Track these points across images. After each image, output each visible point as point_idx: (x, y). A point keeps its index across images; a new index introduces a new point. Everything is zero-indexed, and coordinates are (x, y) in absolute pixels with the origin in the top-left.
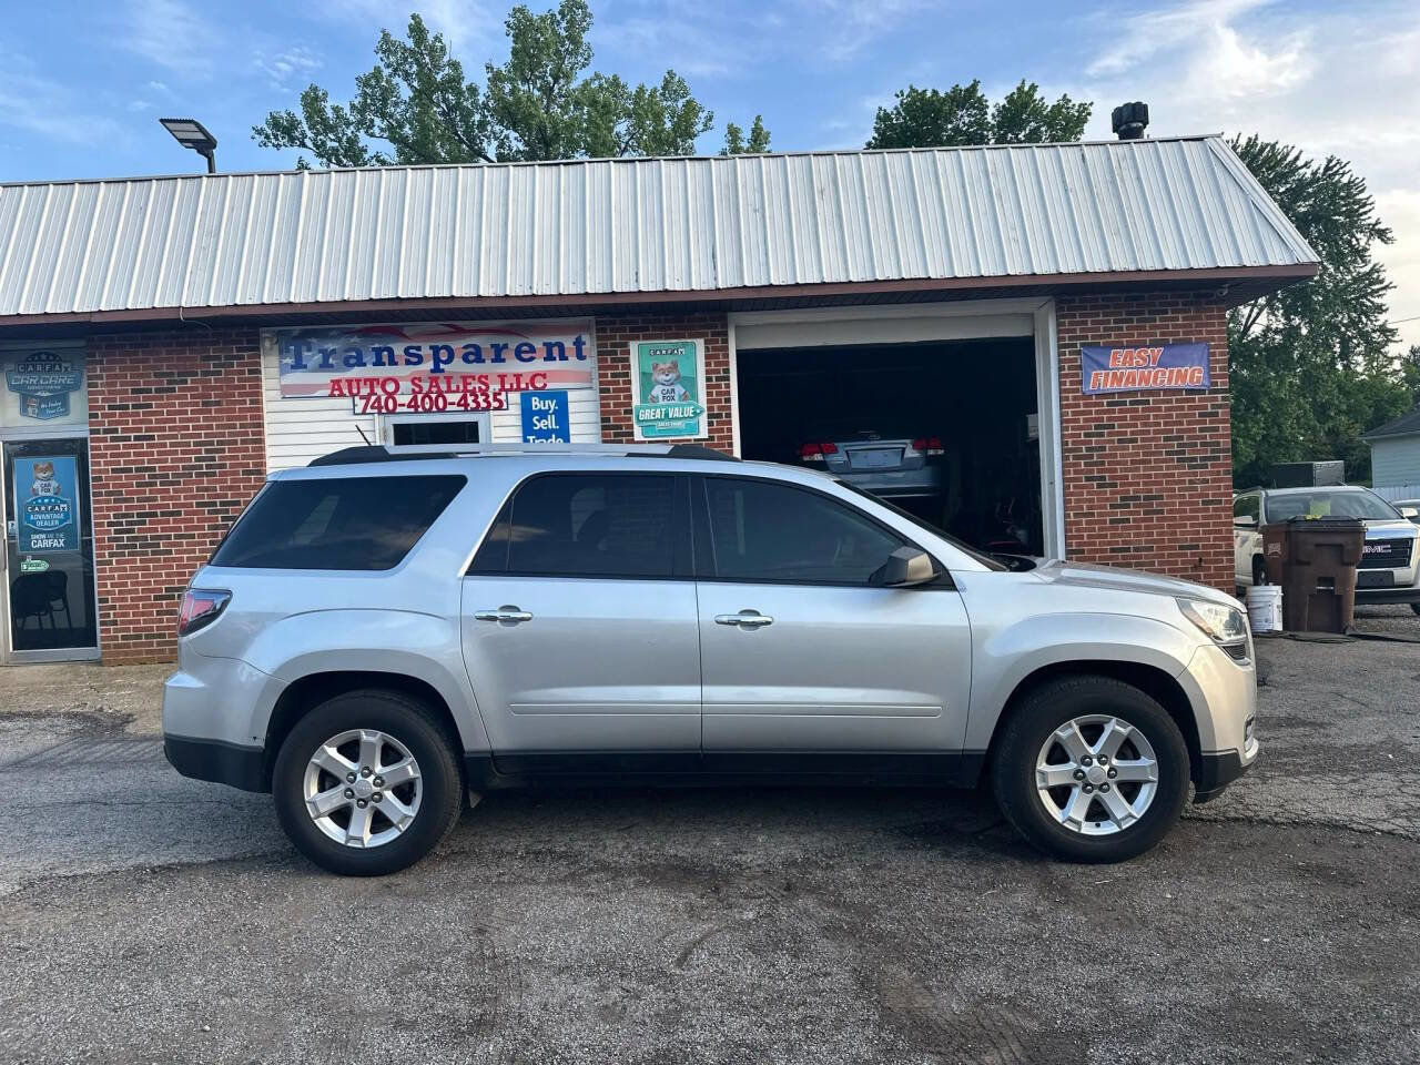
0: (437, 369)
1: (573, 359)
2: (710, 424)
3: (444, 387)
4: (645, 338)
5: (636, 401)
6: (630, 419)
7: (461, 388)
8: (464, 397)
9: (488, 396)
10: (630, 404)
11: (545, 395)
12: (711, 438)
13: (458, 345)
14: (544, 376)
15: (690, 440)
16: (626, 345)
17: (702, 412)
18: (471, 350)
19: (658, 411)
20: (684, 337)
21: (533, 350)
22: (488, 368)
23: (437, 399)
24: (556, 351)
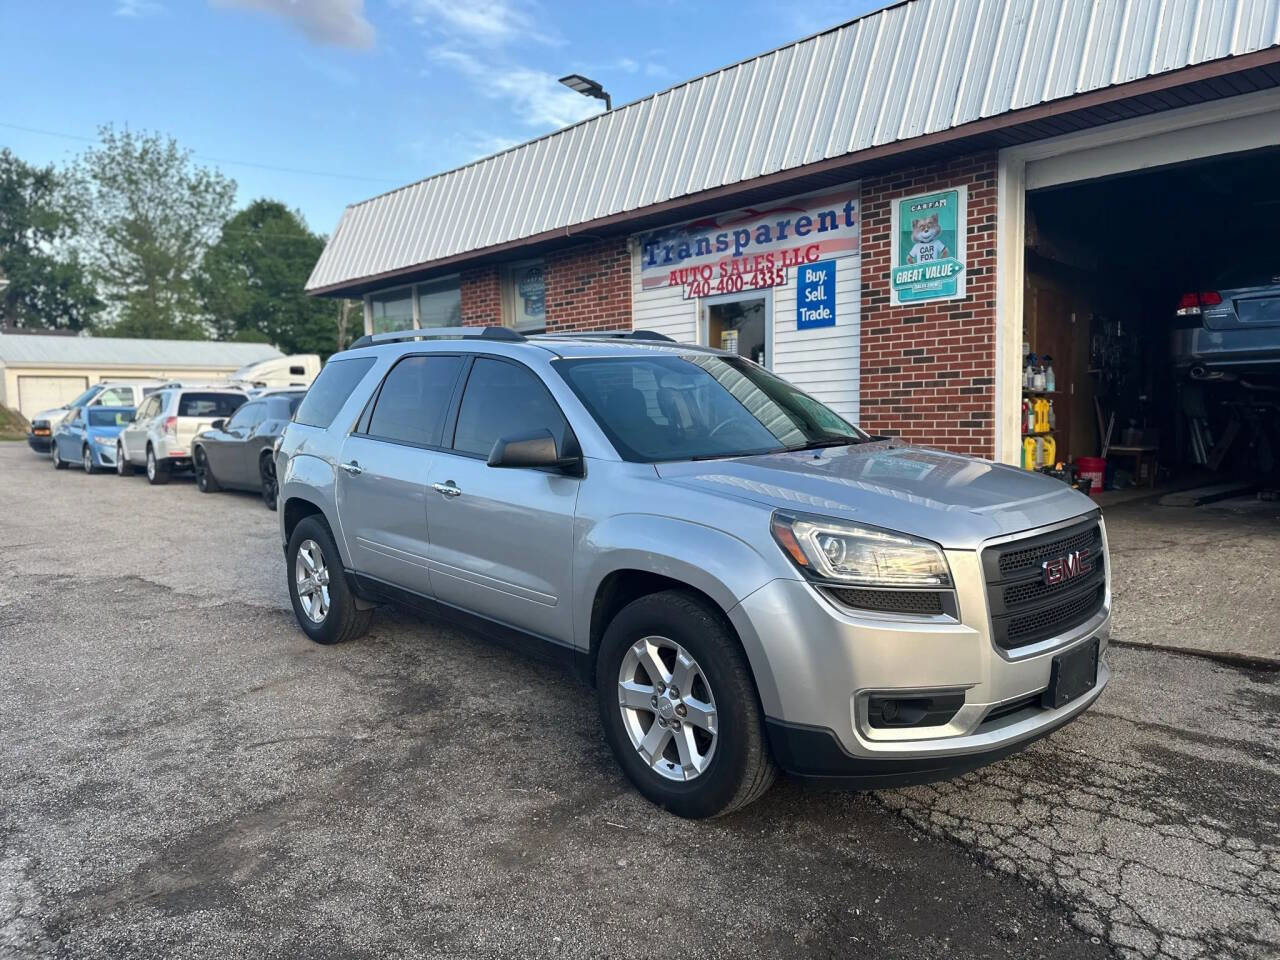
0: (738, 253)
1: (842, 227)
2: (969, 281)
3: (741, 269)
4: (908, 193)
5: (894, 264)
6: (887, 284)
7: (754, 268)
8: (755, 277)
9: (772, 273)
10: (888, 268)
11: (817, 267)
12: (969, 298)
13: (753, 228)
14: (817, 247)
15: (946, 302)
16: (888, 204)
17: (960, 269)
18: (762, 230)
19: (916, 271)
20: (946, 186)
21: (809, 223)
22: (775, 246)
23: (737, 279)
24: (828, 220)
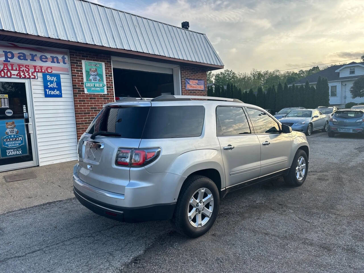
0: (6, 60)
1: (62, 63)
2: (107, 90)
3: (10, 68)
4: (87, 60)
5: (85, 80)
6: (83, 86)
7: (18, 69)
8: (19, 73)
9: (29, 73)
10: (83, 81)
11: (52, 75)
12: (108, 94)
13: (16, 52)
14: (51, 68)
15: (102, 94)
16: (81, 61)
17: (105, 86)
18: (21, 55)
19: (92, 84)
20: (99, 61)
21: (46, 58)
22: (28, 62)
23: (7, 72)
24: (55, 60)
